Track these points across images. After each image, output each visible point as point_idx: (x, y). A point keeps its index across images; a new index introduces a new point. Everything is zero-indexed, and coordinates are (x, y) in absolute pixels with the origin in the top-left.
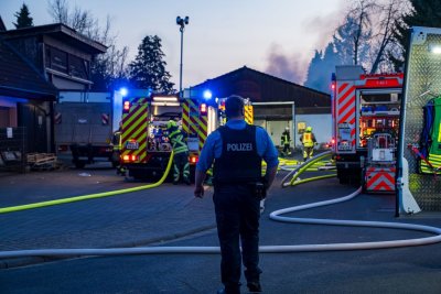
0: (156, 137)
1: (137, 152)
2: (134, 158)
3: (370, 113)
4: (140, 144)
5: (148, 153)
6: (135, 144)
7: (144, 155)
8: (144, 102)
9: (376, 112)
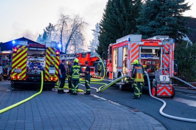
0: (30, 66)
1: (20, 75)
2: (18, 77)
3: (145, 58)
4: (23, 70)
5: (26, 75)
6: (20, 70)
7: (25, 76)
8: (25, 48)
9: (148, 58)
